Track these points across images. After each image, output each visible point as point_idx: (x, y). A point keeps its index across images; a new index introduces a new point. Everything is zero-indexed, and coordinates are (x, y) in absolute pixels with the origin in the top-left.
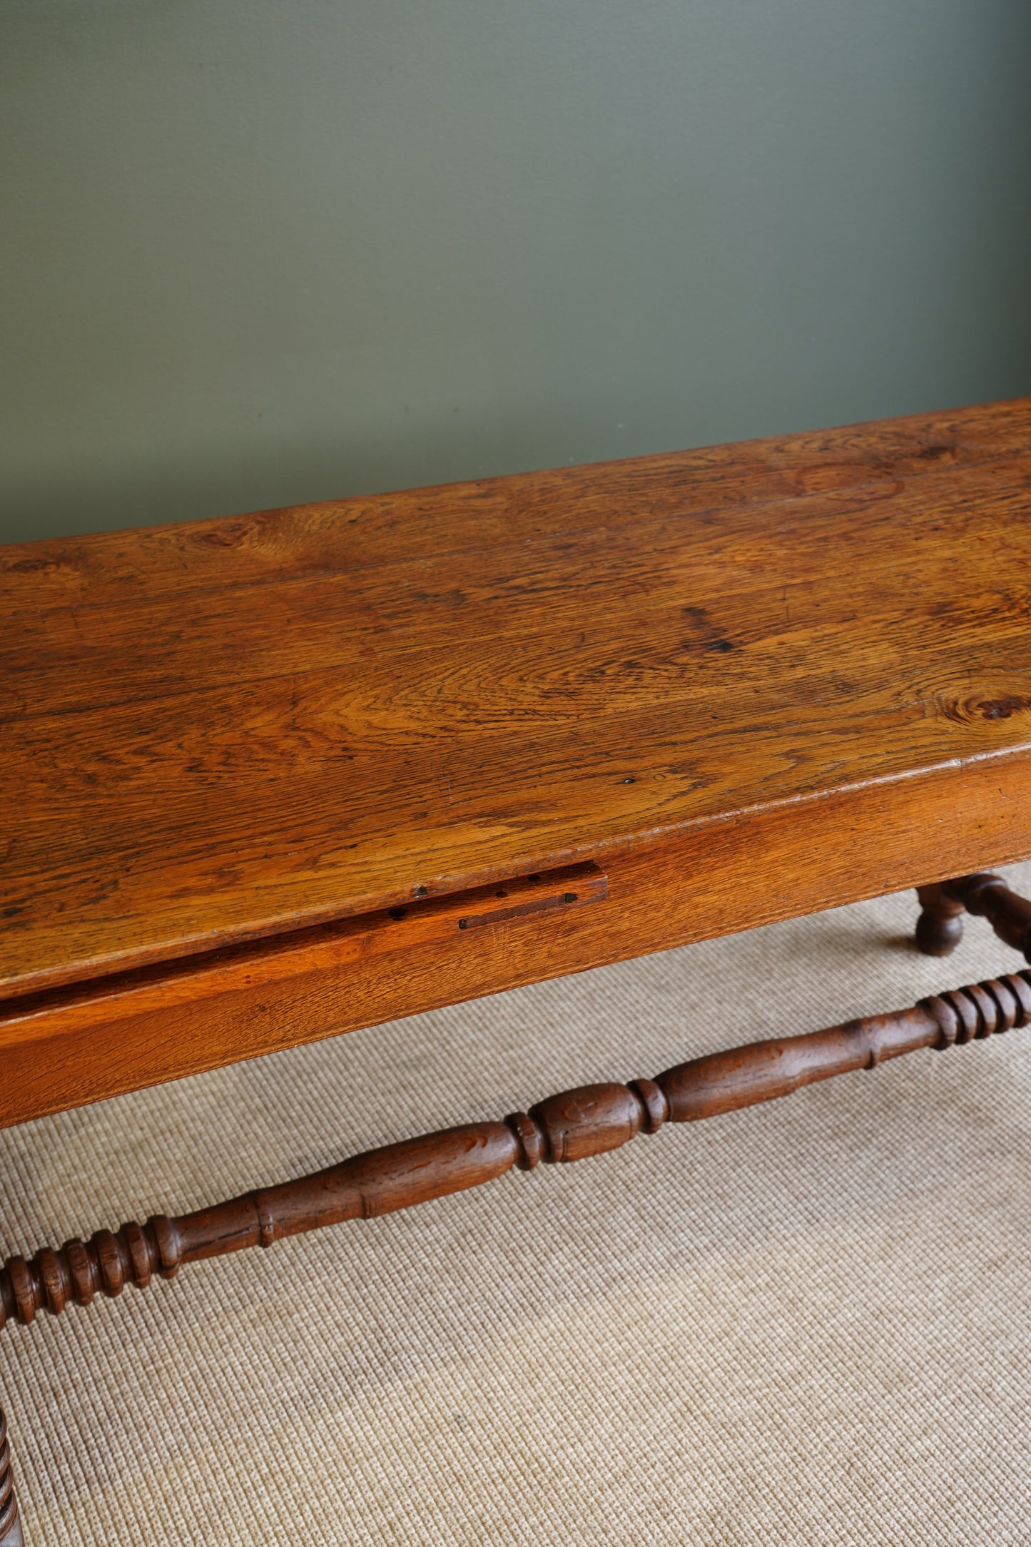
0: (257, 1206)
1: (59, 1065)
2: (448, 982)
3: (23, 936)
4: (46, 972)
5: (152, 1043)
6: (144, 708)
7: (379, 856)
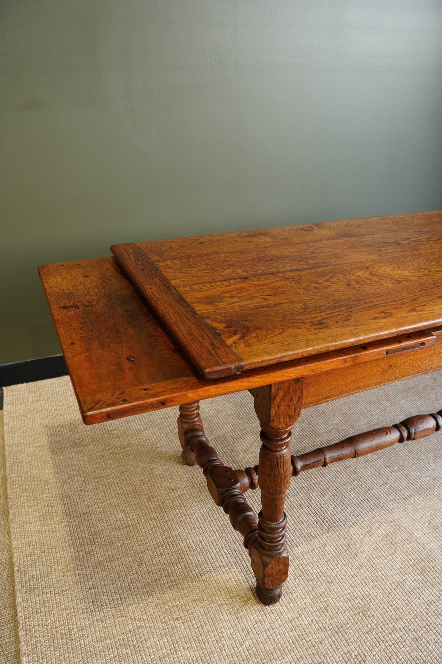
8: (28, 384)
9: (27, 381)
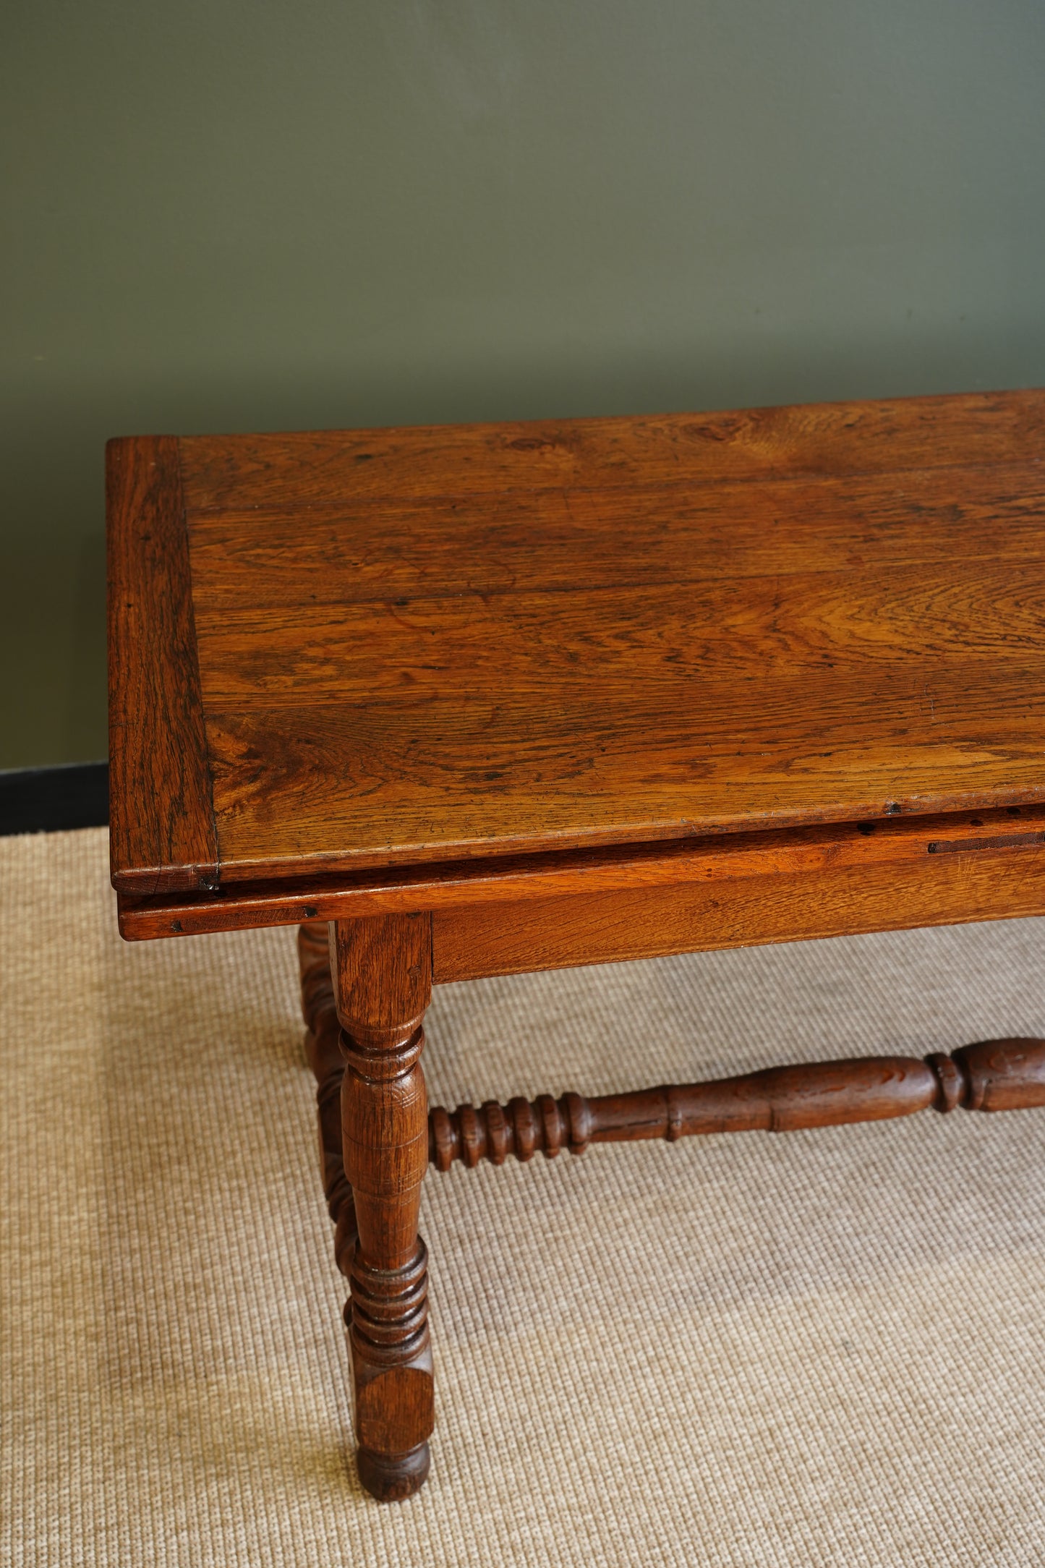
0: (668, 1100)
1: (517, 930)
2: (904, 906)
3: (502, 800)
4: (520, 837)
5: (606, 922)
6: (627, 594)
7: (853, 768)
8: (52, 836)
9: (51, 827)
